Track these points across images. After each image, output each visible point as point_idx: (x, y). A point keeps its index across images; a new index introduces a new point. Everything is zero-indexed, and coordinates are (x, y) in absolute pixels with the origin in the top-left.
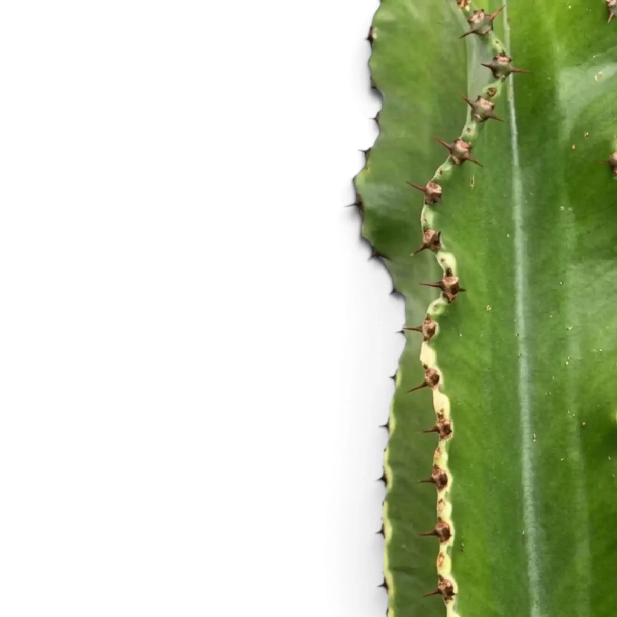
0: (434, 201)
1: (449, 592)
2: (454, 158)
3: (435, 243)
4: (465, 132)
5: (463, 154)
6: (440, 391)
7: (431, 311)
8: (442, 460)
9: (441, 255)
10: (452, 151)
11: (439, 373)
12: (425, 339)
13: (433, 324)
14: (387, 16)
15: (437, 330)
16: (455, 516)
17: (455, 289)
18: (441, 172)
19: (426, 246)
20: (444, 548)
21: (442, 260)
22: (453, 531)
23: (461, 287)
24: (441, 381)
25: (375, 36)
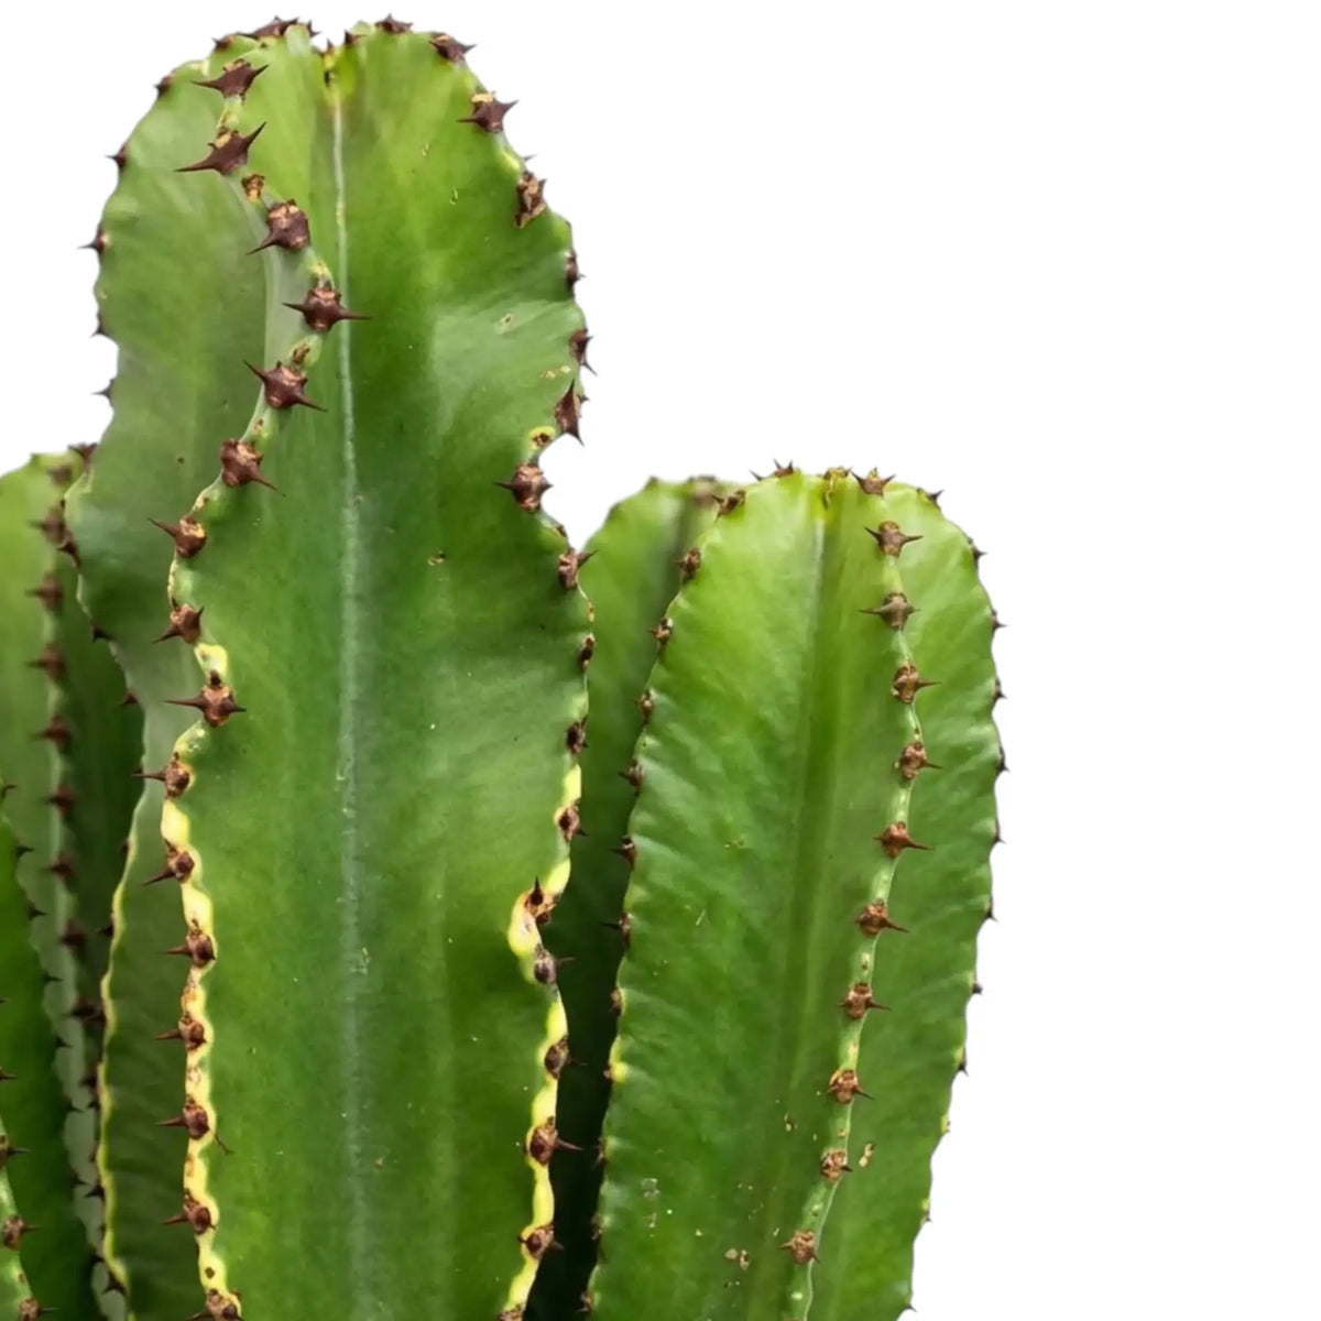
0: (192, 551)
1: (204, 1221)
2: (230, 474)
3: (192, 628)
4: (251, 429)
5: (246, 468)
6: (195, 886)
7: (181, 746)
8: (196, 1004)
9: (201, 649)
10: (228, 462)
11: (195, 855)
12: (172, 795)
13: (183, 769)
14: (128, 206)
15: (192, 779)
16: (217, 1096)
17: (226, 710)
18: (206, 500)
19: (176, 632)
20: (195, 1148)
21: (205, 657)
22: (212, 1121)
23: (237, 702)
24: (197, 871)
25: (106, 239)
